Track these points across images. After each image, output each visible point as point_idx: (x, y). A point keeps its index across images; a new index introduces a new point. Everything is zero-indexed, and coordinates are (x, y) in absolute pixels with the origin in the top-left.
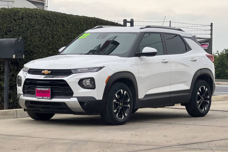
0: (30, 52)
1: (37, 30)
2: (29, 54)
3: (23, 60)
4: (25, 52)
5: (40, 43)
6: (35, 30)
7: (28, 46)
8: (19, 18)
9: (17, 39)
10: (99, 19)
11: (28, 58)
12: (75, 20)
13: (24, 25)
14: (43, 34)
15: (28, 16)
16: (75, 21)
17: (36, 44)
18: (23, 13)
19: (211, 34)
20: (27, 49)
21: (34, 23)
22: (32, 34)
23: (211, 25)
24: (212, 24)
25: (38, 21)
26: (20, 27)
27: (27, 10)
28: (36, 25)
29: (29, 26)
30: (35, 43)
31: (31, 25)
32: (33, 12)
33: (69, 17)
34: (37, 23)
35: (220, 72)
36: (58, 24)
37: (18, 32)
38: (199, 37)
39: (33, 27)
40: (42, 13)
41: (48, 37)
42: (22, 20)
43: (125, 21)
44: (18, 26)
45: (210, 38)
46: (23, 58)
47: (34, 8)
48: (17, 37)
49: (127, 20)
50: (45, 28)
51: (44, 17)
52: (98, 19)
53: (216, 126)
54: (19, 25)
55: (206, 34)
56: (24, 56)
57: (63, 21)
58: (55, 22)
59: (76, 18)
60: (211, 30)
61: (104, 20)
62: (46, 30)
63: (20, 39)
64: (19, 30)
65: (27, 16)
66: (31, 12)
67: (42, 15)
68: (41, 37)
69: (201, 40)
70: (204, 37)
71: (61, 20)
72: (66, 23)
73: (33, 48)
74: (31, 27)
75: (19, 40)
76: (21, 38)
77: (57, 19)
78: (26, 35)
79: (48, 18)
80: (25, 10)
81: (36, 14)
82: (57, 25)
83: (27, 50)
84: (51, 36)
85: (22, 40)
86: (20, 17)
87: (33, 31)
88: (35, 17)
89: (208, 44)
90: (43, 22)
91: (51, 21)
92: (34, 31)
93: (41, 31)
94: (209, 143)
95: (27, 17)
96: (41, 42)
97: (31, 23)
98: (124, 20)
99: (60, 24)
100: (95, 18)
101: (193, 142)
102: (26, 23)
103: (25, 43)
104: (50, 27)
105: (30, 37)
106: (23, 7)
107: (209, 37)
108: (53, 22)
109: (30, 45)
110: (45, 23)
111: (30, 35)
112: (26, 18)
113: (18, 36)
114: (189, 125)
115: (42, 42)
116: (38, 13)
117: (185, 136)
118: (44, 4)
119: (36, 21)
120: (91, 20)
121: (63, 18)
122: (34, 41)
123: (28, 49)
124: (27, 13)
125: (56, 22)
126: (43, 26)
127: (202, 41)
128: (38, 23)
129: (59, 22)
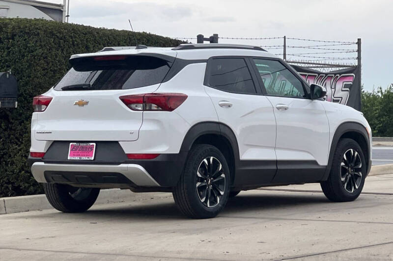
0: (28, 96)
1: (39, 57)
2: (27, 100)
3: (15, 111)
4: (20, 96)
5: (45, 79)
6: (36, 58)
7: (23, 86)
8: (7, 36)
9: (3, 73)
10: (153, 35)
11: (25, 106)
12: (109, 37)
13: (16, 48)
14: (51, 64)
15: (24, 32)
16: (109, 39)
17: (39, 82)
18: (14, 28)
19: (359, 58)
20: (22, 90)
21: (33, 45)
22: (30, 64)
23: (359, 42)
24: (359, 40)
25: (40, 41)
26: (9, 52)
27: (21, 21)
28: (38, 48)
29: (25, 49)
30: (36, 80)
31: (29, 47)
32: (31, 26)
33: (98, 33)
34: (38, 44)
35: (384, 123)
36: (77, 45)
37: (6, 61)
38: (337, 64)
39: (32, 52)
40: (47, 26)
41: (60, 69)
42: (13, 39)
43: (200, 38)
44: (6, 51)
45: (357, 64)
46: (16, 107)
47: (35, 19)
48: (4, 70)
49: (203, 36)
50: (53, 53)
51: (52, 34)
52: (150, 35)
53: (358, 222)
54: (8, 48)
55: (349, 59)
56: (16, 103)
57: (87, 39)
58: (71, 43)
59: (110, 33)
60: (359, 51)
61: (161, 37)
62: (55, 57)
63: (9, 73)
64: (7, 58)
65: (21, 32)
66: (28, 25)
67: (48, 30)
68: (46, 69)
69: (341, 68)
70: (345, 64)
71: (82, 39)
72: (92, 44)
73: (32, 89)
74: (29, 52)
75: (8, 75)
76: (10, 71)
77: (75, 37)
78: (20, 65)
79: (58, 35)
80: (18, 22)
81: (37, 28)
82: (76, 47)
83: (22, 92)
84: (66, 66)
85: (13, 74)
86: (9, 34)
87: (32, 58)
88: (36, 33)
89: (353, 76)
90: (50, 42)
91: (65, 41)
92: (34, 58)
93: (46, 58)
94: (337, 253)
95: (22, 34)
96: (47, 79)
97: (29, 45)
98: (198, 36)
99: (80, 46)
100: (146, 33)
101: (310, 252)
102: (19, 44)
103: (18, 80)
104: (62, 50)
105: (27, 69)
106: (16, 17)
107: (355, 63)
108: (68, 41)
109: (27, 84)
110: (53, 44)
111: (28, 66)
112: (19, 37)
113: (5, 68)
114: (309, 221)
115: (49, 78)
116: (40, 27)
117: (298, 241)
118: (62, 11)
119: (37, 41)
120: (139, 37)
121: (86, 34)
122: (35, 77)
123: (25, 91)
124: (22, 27)
125: (73, 43)
126: (49, 49)
127: (343, 71)
128: (40, 45)
129: (78, 42)
